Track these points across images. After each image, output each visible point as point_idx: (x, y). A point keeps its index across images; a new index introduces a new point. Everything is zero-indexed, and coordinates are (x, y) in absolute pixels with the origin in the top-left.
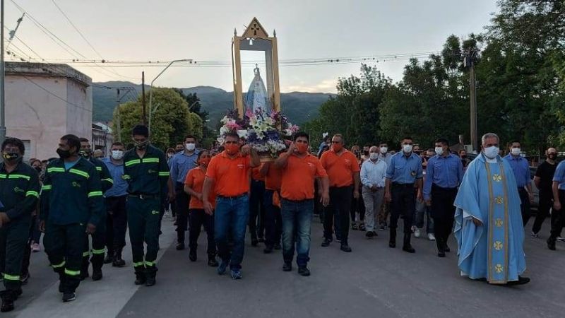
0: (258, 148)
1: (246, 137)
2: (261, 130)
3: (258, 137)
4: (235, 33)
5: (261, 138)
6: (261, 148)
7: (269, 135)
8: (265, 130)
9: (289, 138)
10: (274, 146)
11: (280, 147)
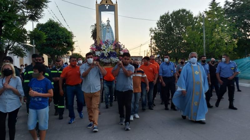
0: (105, 61)
1: (99, 55)
2: (107, 52)
3: (105, 56)
4: (97, 2)
5: (107, 56)
6: (107, 61)
7: (111, 54)
8: (109, 52)
9: (121, 56)
10: (113, 60)
11: (117, 60)
